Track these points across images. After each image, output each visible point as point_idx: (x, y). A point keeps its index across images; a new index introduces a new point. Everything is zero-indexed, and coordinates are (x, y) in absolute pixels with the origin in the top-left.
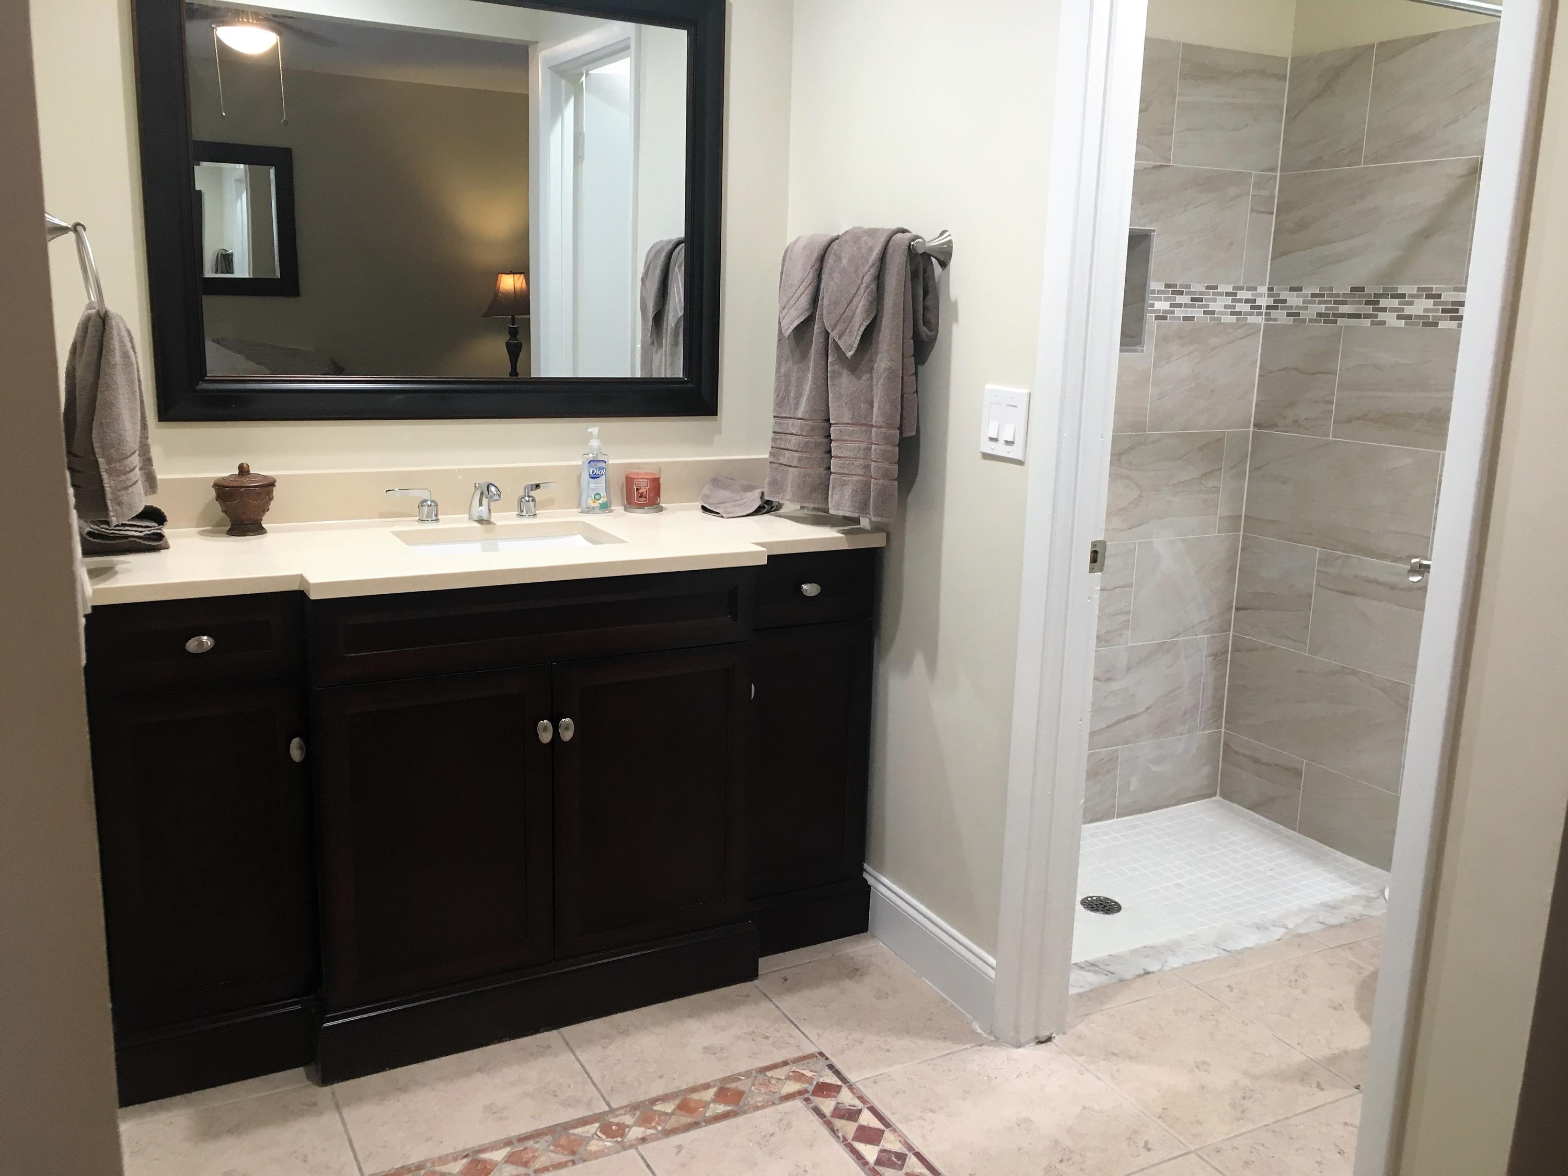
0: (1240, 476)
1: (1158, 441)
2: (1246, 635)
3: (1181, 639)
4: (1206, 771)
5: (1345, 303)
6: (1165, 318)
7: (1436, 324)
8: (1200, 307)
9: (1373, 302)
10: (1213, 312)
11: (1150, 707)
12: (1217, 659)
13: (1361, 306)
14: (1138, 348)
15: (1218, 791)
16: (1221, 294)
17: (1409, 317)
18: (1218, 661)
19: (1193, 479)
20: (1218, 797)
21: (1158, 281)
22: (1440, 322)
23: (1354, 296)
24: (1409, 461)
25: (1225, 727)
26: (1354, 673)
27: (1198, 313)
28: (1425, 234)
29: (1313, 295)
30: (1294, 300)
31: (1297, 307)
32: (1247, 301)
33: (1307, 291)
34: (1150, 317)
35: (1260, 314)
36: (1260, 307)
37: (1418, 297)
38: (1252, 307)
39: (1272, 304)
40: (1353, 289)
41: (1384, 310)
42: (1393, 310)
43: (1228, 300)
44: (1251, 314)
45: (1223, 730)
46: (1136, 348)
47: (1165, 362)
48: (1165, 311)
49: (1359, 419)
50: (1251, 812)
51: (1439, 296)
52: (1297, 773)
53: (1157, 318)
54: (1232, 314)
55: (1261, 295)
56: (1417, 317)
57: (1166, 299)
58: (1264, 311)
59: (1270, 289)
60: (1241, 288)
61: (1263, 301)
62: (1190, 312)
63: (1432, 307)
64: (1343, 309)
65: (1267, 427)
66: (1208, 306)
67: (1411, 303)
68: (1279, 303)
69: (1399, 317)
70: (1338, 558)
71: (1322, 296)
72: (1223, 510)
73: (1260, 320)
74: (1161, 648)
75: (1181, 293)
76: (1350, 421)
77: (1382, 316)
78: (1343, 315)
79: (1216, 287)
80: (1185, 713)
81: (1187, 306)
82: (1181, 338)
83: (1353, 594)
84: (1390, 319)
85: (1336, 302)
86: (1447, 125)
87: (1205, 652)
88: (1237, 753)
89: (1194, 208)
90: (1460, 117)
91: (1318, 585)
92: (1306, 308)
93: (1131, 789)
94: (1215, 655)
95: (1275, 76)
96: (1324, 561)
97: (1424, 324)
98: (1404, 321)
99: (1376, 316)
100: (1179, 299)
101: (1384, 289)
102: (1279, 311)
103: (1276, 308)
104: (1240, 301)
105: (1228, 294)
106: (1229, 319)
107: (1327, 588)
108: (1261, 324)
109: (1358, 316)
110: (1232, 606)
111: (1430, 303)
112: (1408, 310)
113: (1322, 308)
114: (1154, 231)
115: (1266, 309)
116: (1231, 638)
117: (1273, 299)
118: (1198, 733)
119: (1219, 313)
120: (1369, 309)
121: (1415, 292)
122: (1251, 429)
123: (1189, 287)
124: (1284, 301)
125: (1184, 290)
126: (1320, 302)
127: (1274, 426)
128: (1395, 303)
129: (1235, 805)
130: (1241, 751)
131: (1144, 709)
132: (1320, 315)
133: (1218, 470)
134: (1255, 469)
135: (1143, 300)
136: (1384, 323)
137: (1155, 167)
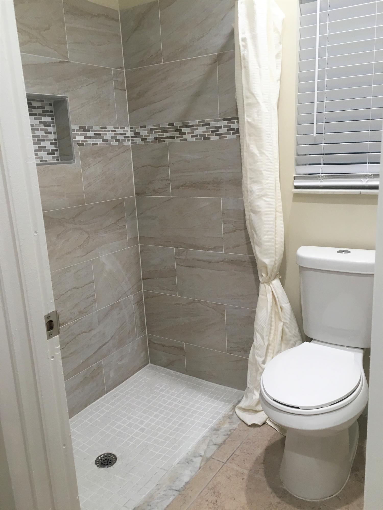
0: (134, 218)
1: (92, 208)
2: (150, 290)
3: (121, 300)
4: (143, 354)
5: (166, 132)
6: (83, 144)
7: (209, 138)
8: (99, 138)
9: (179, 130)
10: (107, 141)
11: (113, 336)
12: (139, 304)
13: (174, 133)
14: (72, 161)
15: (149, 361)
16: (108, 131)
17: (196, 136)
18: (139, 305)
19: (113, 223)
20: (150, 364)
21: (75, 125)
22: (211, 137)
23: (170, 128)
24: (208, 204)
25: (147, 332)
26: (199, 302)
27: (99, 141)
28: (198, 94)
29: (151, 129)
30: (143, 132)
31: (145, 136)
32: (122, 134)
33: (149, 127)
34: (75, 145)
35: (128, 140)
36: (128, 137)
37: (200, 125)
38: (125, 137)
39: (133, 135)
40: (169, 125)
41: (185, 133)
42: (189, 133)
43: (113, 134)
44: (125, 141)
45: (147, 334)
46: (71, 161)
47: (87, 168)
48: (82, 141)
49: (182, 186)
50: (165, 369)
51: (209, 125)
52: (182, 349)
53: (79, 144)
54: (116, 141)
55: (127, 131)
56: (200, 135)
57: (82, 135)
58: (130, 139)
59: (131, 128)
60: (118, 128)
61: (129, 134)
62: (95, 141)
63: (206, 130)
64: (167, 135)
65: (142, 194)
66: (103, 137)
67: (197, 129)
68: (136, 134)
69: (192, 136)
70: (184, 251)
71: (155, 129)
72: (129, 236)
73: (129, 143)
74: (113, 307)
75: (89, 131)
76: (178, 188)
77: (184, 136)
78: (167, 138)
79: (105, 128)
80: (129, 333)
81: (93, 138)
82: (93, 154)
83: (193, 267)
84: (188, 137)
85: (162, 132)
86: (199, 39)
87: (133, 303)
88: (155, 343)
89: (86, 86)
90: (205, 34)
91: (177, 265)
92: (149, 136)
93: (111, 376)
94: (138, 302)
95: (113, 19)
96: (178, 254)
97: (204, 139)
98: (195, 138)
99: (182, 137)
100: (89, 134)
101: (183, 123)
102: (137, 138)
103: (135, 137)
104: (118, 134)
105: (112, 131)
106: (115, 143)
107: (181, 265)
108: (130, 145)
109: (173, 138)
110: (141, 279)
111: (205, 129)
112: (196, 133)
113: (156, 135)
114: (67, 97)
115: (131, 138)
116: (143, 293)
117: (133, 133)
118: (136, 340)
119: (110, 141)
120: (178, 134)
121: (197, 124)
122: (135, 196)
123: (92, 127)
124: (139, 133)
125: (90, 129)
126: (155, 132)
127: (144, 193)
128: (189, 130)
129: (158, 366)
130: (156, 342)
131: (110, 338)
132: (156, 138)
133: (124, 217)
134: (139, 214)
135: (69, 135)
136: (185, 140)
137: (60, 62)
